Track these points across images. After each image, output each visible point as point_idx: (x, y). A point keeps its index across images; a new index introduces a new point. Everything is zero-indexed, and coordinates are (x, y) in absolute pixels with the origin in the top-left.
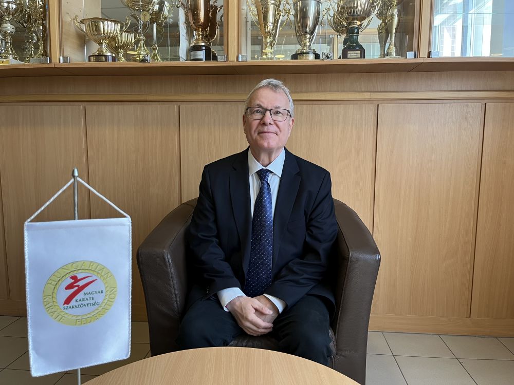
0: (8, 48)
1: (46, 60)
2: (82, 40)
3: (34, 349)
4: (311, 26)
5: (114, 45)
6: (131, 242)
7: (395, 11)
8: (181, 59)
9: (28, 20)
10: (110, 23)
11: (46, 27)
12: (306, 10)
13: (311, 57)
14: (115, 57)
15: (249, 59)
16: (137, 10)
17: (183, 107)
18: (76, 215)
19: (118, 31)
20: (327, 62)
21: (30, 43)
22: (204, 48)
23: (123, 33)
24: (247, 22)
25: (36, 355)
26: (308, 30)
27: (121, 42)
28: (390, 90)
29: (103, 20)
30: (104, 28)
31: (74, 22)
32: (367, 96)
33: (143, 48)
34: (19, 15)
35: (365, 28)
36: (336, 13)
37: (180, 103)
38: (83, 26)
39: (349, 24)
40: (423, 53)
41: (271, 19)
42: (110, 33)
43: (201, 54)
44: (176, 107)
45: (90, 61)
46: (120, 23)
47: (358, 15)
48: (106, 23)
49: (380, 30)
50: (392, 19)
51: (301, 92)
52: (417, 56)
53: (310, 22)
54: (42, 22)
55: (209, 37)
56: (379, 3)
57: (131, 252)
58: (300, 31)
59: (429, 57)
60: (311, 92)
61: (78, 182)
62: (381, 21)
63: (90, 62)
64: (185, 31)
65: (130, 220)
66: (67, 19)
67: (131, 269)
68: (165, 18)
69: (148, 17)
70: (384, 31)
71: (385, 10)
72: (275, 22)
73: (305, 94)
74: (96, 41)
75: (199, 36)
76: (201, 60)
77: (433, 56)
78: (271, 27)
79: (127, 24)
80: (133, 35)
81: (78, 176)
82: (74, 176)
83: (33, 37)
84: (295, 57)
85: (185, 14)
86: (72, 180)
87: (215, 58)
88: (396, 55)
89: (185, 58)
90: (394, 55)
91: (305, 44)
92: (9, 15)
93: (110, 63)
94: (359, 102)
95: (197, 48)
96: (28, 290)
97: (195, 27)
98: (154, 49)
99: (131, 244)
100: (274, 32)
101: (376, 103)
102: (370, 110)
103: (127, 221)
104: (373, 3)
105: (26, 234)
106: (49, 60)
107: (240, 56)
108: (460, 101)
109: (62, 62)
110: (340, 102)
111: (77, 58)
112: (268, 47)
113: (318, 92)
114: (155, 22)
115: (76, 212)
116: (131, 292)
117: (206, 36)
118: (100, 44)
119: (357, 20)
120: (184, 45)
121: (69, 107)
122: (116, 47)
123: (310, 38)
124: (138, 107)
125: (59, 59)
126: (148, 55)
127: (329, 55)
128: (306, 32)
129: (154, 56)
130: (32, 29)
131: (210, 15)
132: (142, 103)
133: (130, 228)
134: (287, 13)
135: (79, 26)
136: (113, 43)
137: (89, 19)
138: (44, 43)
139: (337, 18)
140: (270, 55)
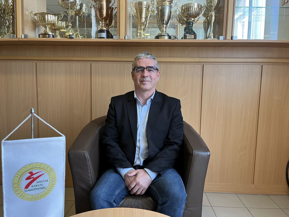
2: (35, 25)
4: (166, 20)
5: (54, 28)
6: (65, 151)
7: (213, 13)
8: (92, 37)
9: (3, 12)
10: (51, 15)
11: (14, 17)
12: (164, 11)
13: (166, 38)
14: (54, 35)
15: (131, 38)
16: (67, 9)
17: (93, 64)
18: (33, 136)
19: (56, 20)
20: (175, 41)
21: (5, 26)
22: (106, 31)
23: (59, 22)
24: (130, 17)
26: (165, 22)
27: (58, 26)
28: (210, 57)
30: (48, 19)
31: (31, 15)
32: (197, 60)
33: (70, 30)
35: (196, 22)
36: (180, 13)
37: (92, 62)
38: (36, 17)
39: (188, 20)
40: (229, 37)
41: (144, 16)
42: (52, 21)
43: (104, 35)
44: (89, 64)
45: (39, 37)
46: (57, 16)
47: (193, 15)
48: (49, 15)
49: (205, 23)
50: (211, 17)
51: (161, 57)
52: (225, 38)
53: (166, 18)
54: (12, 14)
56: (204, 8)
57: (65, 157)
58: (160, 22)
59: (232, 39)
60: (166, 57)
61: (34, 116)
62: (205, 18)
64: (95, 21)
65: (65, 138)
66: (26, 13)
67: (65, 166)
68: (83, 13)
69: (74, 13)
70: (207, 24)
71: (207, 12)
72: (146, 17)
73: (163, 58)
74: (43, 26)
75: (103, 24)
76: (104, 38)
77: (234, 39)
78: (144, 20)
79: (61, 17)
80: (65, 22)
81: (34, 113)
82: (32, 113)
83: (6, 22)
84: (157, 37)
85: (95, 12)
86: (31, 115)
87: (112, 37)
89: (95, 37)
90: (213, 37)
91: (163, 30)
93: (51, 39)
94: (193, 63)
95: (101, 31)
96: (3, 180)
97: (101, 19)
98: (77, 31)
100: (145, 23)
101: (202, 64)
102: (199, 68)
103: (63, 138)
104: (201, 8)
105: (2, 147)
106: (15, 36)
107: (126, 36)
108: (248, 64)
109: (23, 37)
110: (182, 63)
111: (32, 35)
112: (142, 31)
113: (170, 57)
114: (78, 15)
115: (33, 134)
116: (64, 181)
117: (107, 24)
118: (46, 27)
119: (192, 18)
120: (94, 29)
121: (27, 63)
122: (55, 29)
123: (165, 27)
124: (67, 64)
125: (22, 36)
126: (73, 35)
127: (176, 37)
128: (164, 23)
129: (77, 35)
130: (6, 18)
131: (109, 13)
132: (69, 62)
133: (64, 142)
134: (153, 12)
135: (33, 17)
136: (53, 27)
137: (39, 13)
138: (13, 27)
139: (181, 16)
140: (143, 36)
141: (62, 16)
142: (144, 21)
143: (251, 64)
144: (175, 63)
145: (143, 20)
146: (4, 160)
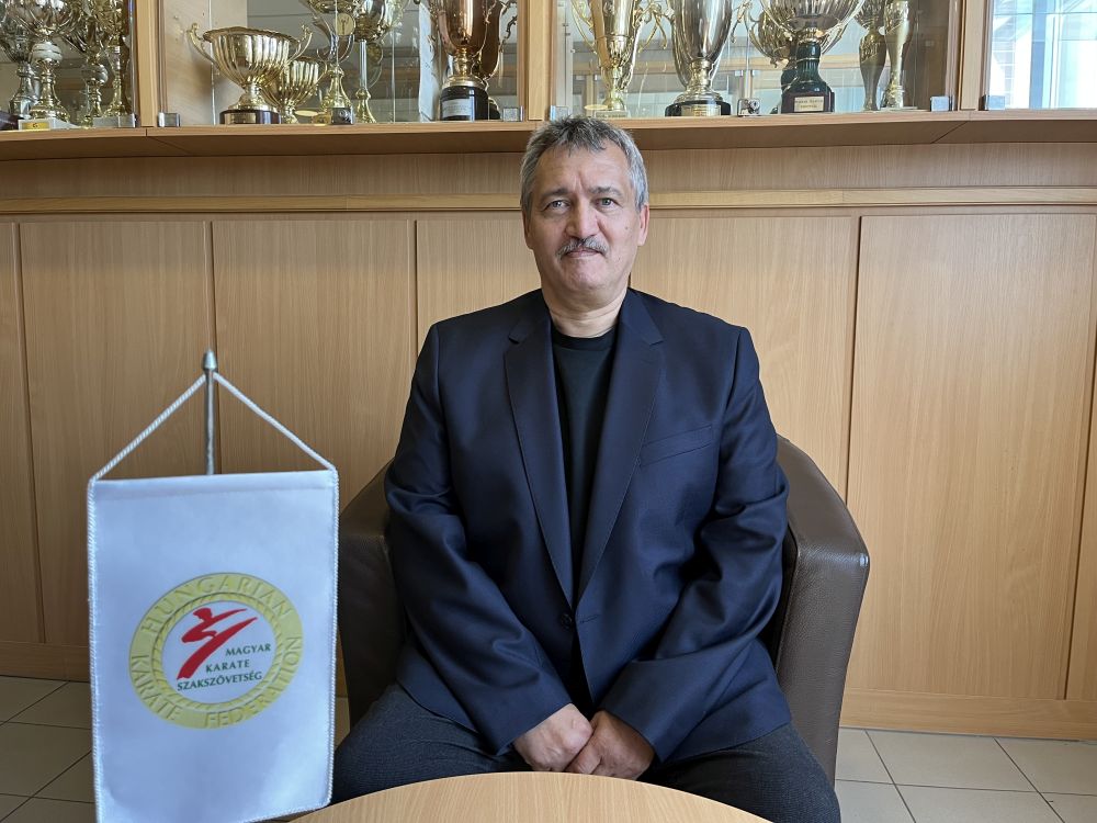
0: (46, 94)
1: (129, 121)
2: (207, 79)
3: (109, 784)
4: (711, 42)
5: (275, 90)
6: (337, 528)
7: (903, 8)
8: (422, 117)
9: (90, 35)
10: (267, 39)
11: (128, 48)
12: (701, 6)
13: (712, 111)
14: (276, 115)
16: (327, 11)
17: (424, 223)
18: (211, 463)
19: (285, 56)
20: (749, 120)
21: (93, 85)
22: (472, 92)
23: (295, 63)
24: (566, 34)
25: (112, 800)
26: (704, 50)
27: (291, 82)
28: (889, 184)
29: (253, 32)
30: (253, 52)
31: (190, 38)
32: (835, 197)
34: (70, 24)
35: (833, 44)
36: (767, 12)
37: (421, 214)
38: (209, 48)
39: (798, 35)
40: (970, 100)
41: (621, 26)
42: (268, 61)
43: (467, 106)
44: (409, 226)
45: (223, 122)
46: (289, 38)
47: (819, 16)
48: (259, 38)
49: (865, 49)
50: (896, 23)
51: (687, 189)
52: (955, 105)
53: (710, 35)
54: (121, 39)
55: (482, 69)
57: (336, 553)
58: (686, 52)
59: (982, 107)
60: (709, 189)
61: (216, 384)
62: (866, 32)
63: (222, 126)
64: (431, 55)
65: (336, 476)
66: (174, 30)
67: (336, 593)
68: (387, 29)
69: (351, 26)
70: (874, 54)
71: (876, 5)
72: (631, 33)
73: (696, 194)
74: (236, 79)
75: (461, 66)
76: (465, 118)
77: (991, 106)
78: (623, 44)
79: (303, 42)
80: (317, 66)
81: (216, 370)
82: (206, 371)
83: (99, 71)
84: (674, 110)
85: (432, 19)
86: (202, 379)
87: (495, 115)
88: (905, 105)
89: (430, 115)
90: (901, 104)
91: (698, 83)
92: (49, 24)
93: (267, 128)
94: (816, 211)
95: (456, 93)
96: (94, 642)
97: (453, 47)
98: (361, 98)
99: (336, 534)
100: (627, 56)
101: (857, 213)
102: (843, 228)
103: (329, 478)
105: (92, 507)
106: (134, 120)
107: (553, 109)
108: (1048, 209)
109: (162, 124)
110: (774, 212)
111: (197, 117)
112: (614, 89)
113: (723, 188)
114: (365, 37)
115: (210, 456)
116: (334, 652)
117: (476, 68)
118: (246, 85)
119: (817, 27)
120: (428, 86)
121: (177, 225)
122: (280, 93)
123: (708, 69)
124: (326, 224)
125: (158, 118)
126: (349, 110)
127: (752, 105)
128: (700, 55)
129: (361, 112)
130: (98, 55)
131: (487, 20)
132: (334, 215)
133: (334, 494)
134: (655, 14)
135: (199, 46)
136: (273, 84)
137: (221, 30)
138: (125, 85)
139: (768, 23)
140: (618, 106)
141: (306, 40)
142: (622, 48)
143: (1059, 209)
144: (746, 212)
145: (620, 43)
146: (97, 558)
